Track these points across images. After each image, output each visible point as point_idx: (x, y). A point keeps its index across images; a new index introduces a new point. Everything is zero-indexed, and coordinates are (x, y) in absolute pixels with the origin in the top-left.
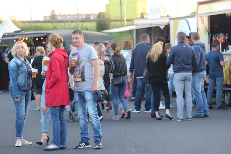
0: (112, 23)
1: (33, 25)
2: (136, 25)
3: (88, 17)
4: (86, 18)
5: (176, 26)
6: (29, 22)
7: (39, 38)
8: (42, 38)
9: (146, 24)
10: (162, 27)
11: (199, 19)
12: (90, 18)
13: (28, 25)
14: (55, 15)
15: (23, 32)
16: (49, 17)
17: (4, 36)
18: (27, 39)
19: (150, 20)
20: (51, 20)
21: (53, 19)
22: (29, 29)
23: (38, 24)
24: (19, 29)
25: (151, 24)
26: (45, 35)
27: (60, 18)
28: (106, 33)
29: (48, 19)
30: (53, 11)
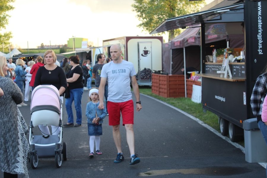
0: (67, 50)
1: (29, 51)
2: (76, 51)
3: (59, 47)
4: (58, 47)
5: (94, 52)
6: (27, 49)
7: (31, 57)
8: (32, 57)
9: (80, 51)
10: (88, 52)
11: (104, 48)
12: (60, 47)
13: (26, 51)
14: (43, 46)
15: (23, 54)
16: (40, 47)
17: (14, 56)
18: (25, 58)
19: (83, 48)
20: (42, 48)
21: (42, 47)
22: (27, 53)
23: (31, 51)
24: (21, 53)
25: (83, 51)
26: (33, 56)
27: (46, 47)
28: (62, 55)
29: (40, 48)
30: (42, 44)
